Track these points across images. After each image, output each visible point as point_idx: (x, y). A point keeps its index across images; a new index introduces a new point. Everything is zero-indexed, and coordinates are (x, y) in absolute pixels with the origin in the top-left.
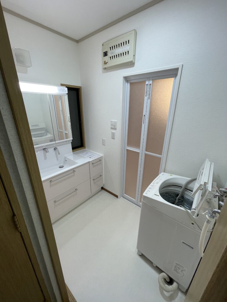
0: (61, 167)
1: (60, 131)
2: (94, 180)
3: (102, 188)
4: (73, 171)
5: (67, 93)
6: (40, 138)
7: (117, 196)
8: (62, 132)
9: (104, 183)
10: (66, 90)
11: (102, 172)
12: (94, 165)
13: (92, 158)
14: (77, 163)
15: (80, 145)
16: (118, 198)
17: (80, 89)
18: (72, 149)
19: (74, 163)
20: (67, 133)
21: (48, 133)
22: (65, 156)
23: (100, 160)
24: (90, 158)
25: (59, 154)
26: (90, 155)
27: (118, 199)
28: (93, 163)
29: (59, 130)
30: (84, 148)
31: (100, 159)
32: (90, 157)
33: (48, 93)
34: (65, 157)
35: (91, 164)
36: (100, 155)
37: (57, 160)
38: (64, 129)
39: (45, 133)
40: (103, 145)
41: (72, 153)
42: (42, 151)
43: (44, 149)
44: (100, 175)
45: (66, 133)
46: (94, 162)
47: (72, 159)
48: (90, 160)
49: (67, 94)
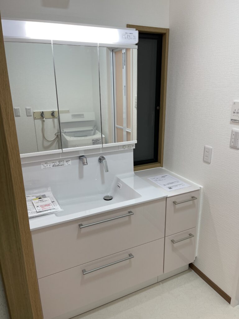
0: (108, 199)
1: (117, 128)
2: (173, 241)
3: (191, 266)
4: (129, 212)
5: (137, 41)
6: (83, 138)
7: (228, 299)
8: (122, 130)
9: (196, 255)
10: (135, 35)
11: (195, 227)
12: (178, 206)
13: (174, 189)
14: (139, 196)
15: (151, 156)
16: (229, 302)
17: (165, 34)
18: (134, 165)
19: (133, 195)
20: (130, 133)
21: (97, 131)
22: (119, 176)
23: (192, 197)
24: (170, 188)
25: (108, 171)
26: (171, 182)
27: (230, 307)
28: (174, 203)
29: (116, 125)
30: (159, 164)
31: (193, 195)
32: (170, 186)
33: (99, 44)
34: (118, 180)
35: (169, 202)
36: (195, 185)
37: (103, 182)
38: (125, 124)
39: (92, 130)
40: (205, 162)
41: (133, 172)
42: (77, 161)
43: (81, 157)
44: (190, 235)
45: (127, 132)
46: (177, 201)
47: (132, 186)
48: (170, 194)
49: (136, 44)
